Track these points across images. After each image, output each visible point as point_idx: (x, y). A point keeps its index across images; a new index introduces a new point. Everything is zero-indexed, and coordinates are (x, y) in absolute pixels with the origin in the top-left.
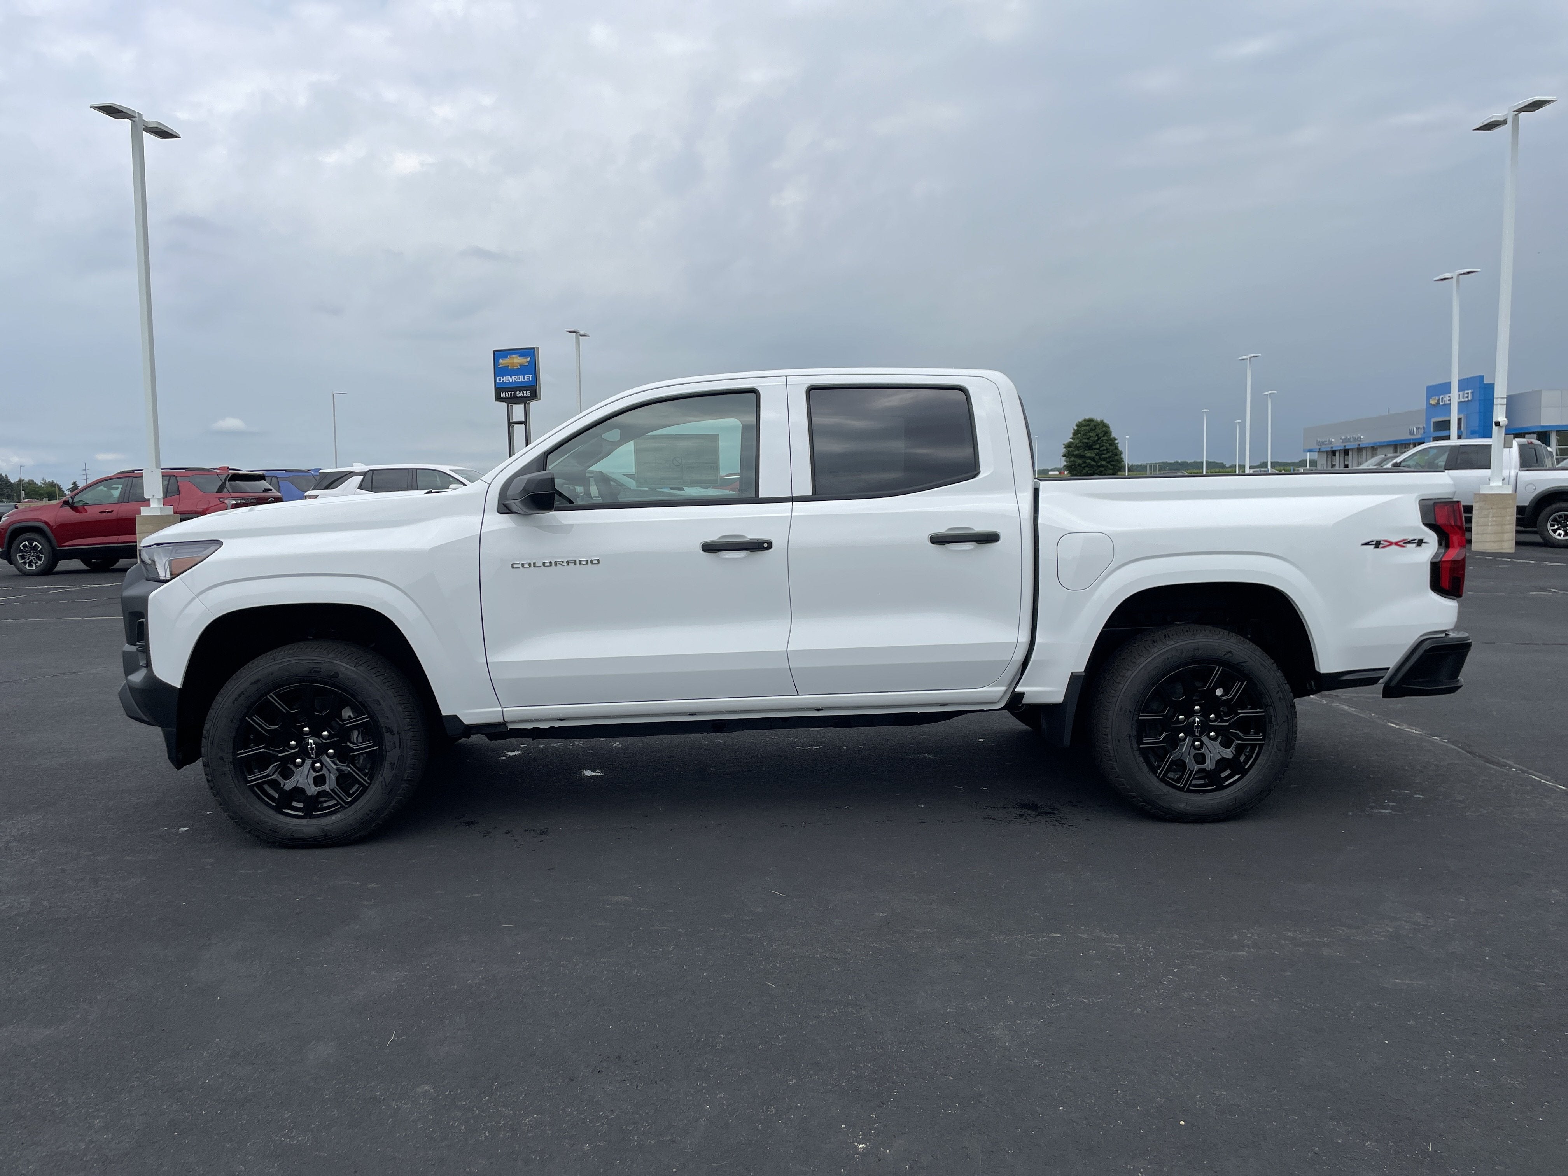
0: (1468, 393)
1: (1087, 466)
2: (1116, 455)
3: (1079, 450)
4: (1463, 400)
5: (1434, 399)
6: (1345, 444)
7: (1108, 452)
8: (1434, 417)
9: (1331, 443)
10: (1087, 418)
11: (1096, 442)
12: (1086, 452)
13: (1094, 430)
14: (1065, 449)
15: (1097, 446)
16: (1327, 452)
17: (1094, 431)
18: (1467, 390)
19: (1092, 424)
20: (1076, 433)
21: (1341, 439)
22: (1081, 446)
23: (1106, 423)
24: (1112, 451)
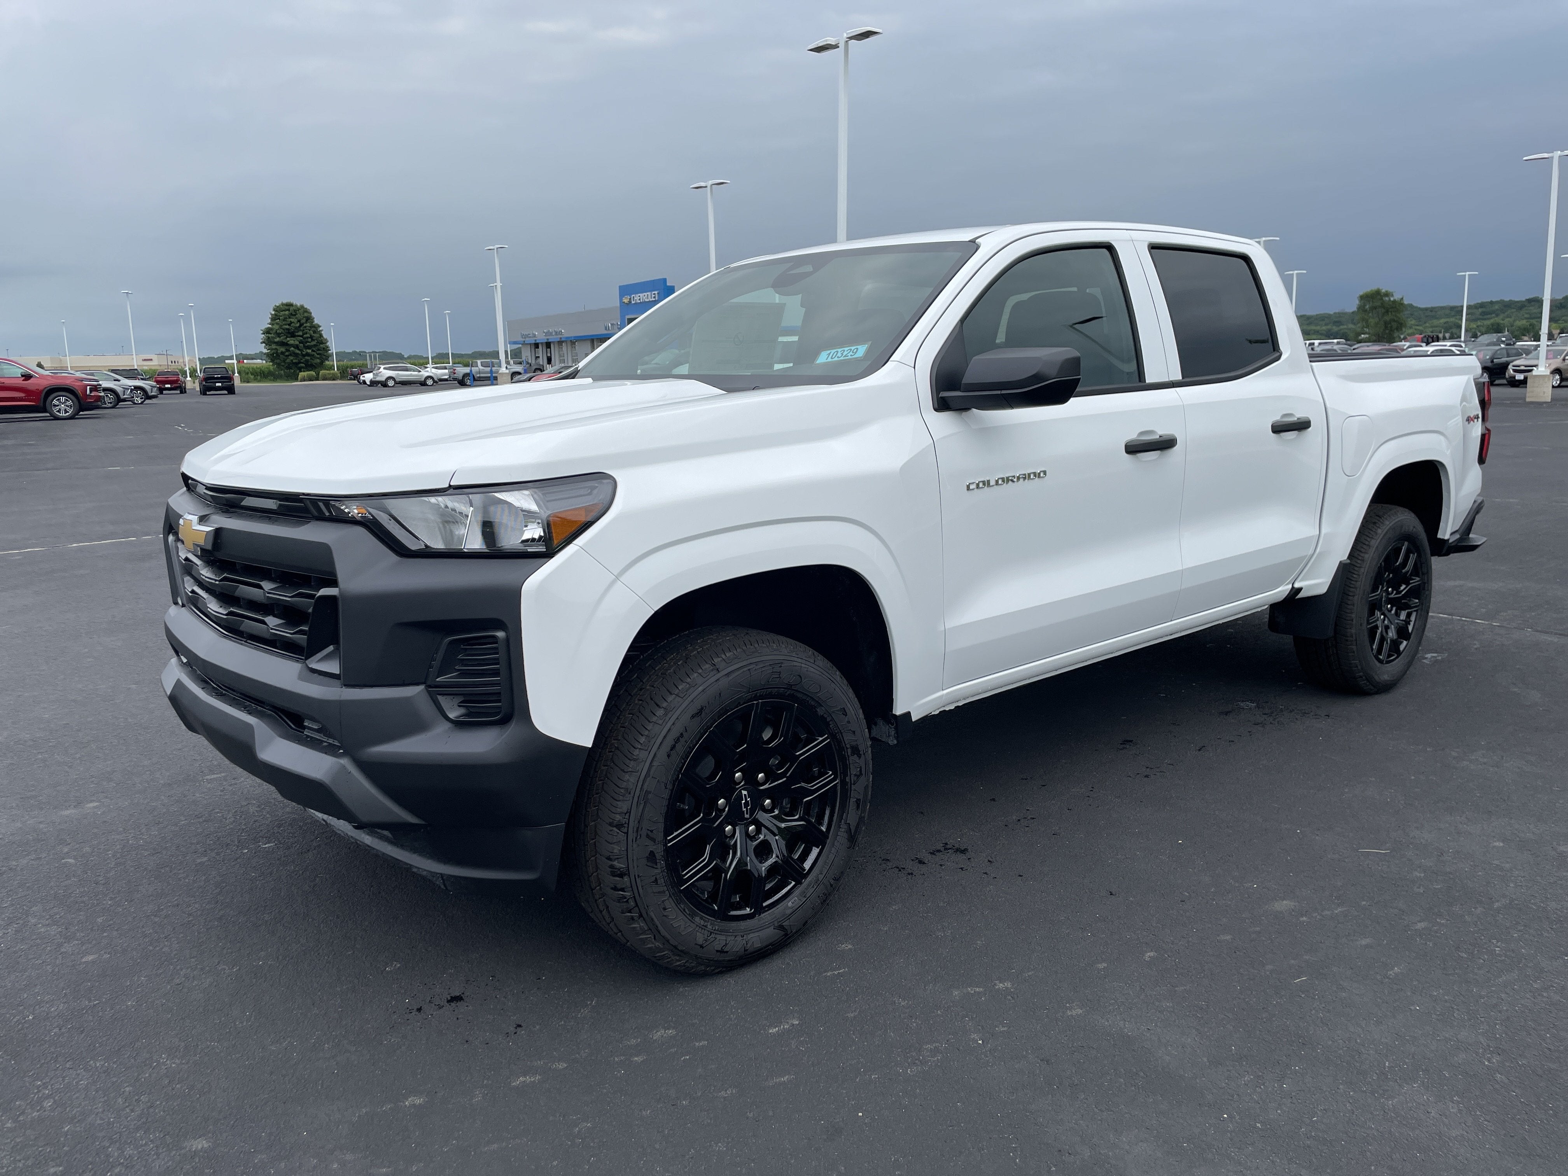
0: (654, 294)
1: (290, 355)
2: (322, 343)
3: (280, 337)
4: (651, 300)
5: (626, 298)
6: (548, 338)
7: (313, 340)
8: (628, 315)
9: (535, 336)
10: (285, 302)
11: (298, 329)
12: (288, 339)
13: (295, 315)
14: (263, 335)
15: (300, 333)
16: (530, 344)
17: (294, 317)
18: (654, 291)
19: (291, 308)
20: (274, 318)
21: (545, 332)
22: (282, 333)
23: (306, 309)
24: (316, 340)
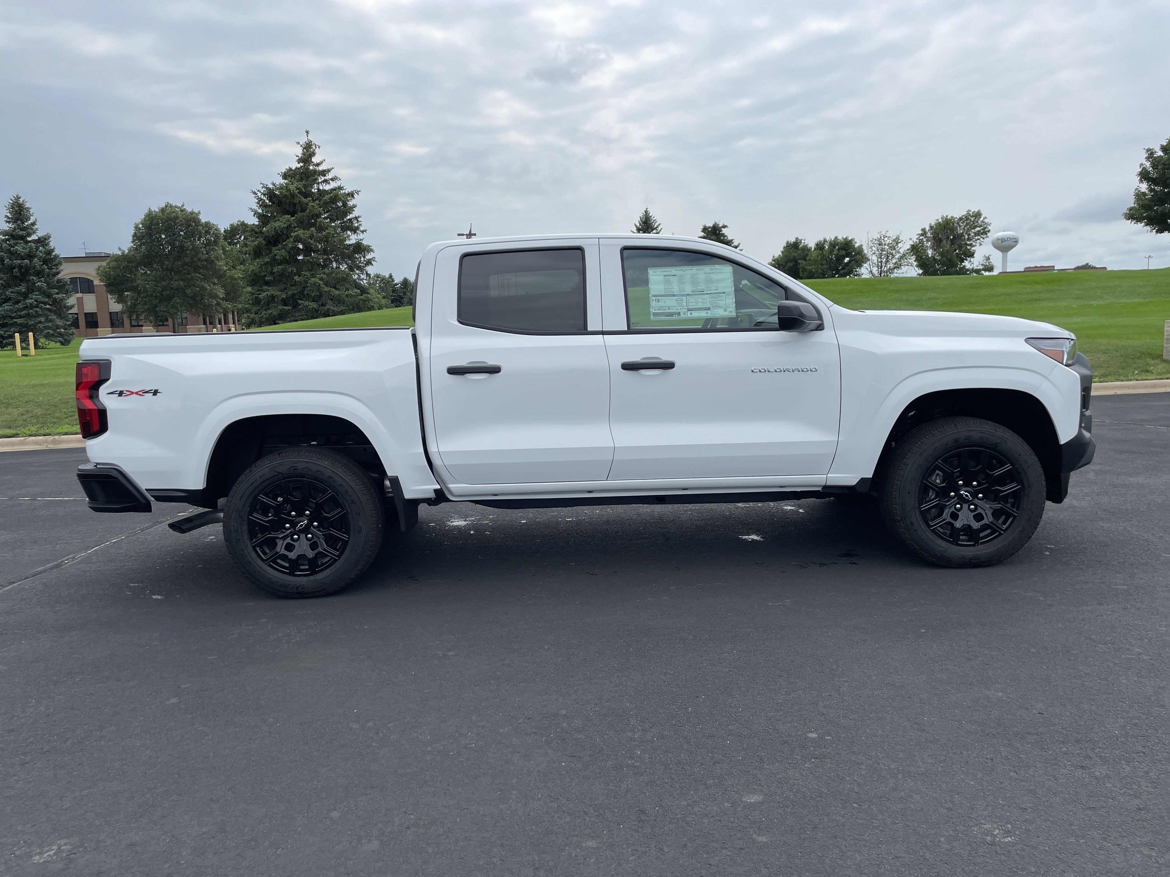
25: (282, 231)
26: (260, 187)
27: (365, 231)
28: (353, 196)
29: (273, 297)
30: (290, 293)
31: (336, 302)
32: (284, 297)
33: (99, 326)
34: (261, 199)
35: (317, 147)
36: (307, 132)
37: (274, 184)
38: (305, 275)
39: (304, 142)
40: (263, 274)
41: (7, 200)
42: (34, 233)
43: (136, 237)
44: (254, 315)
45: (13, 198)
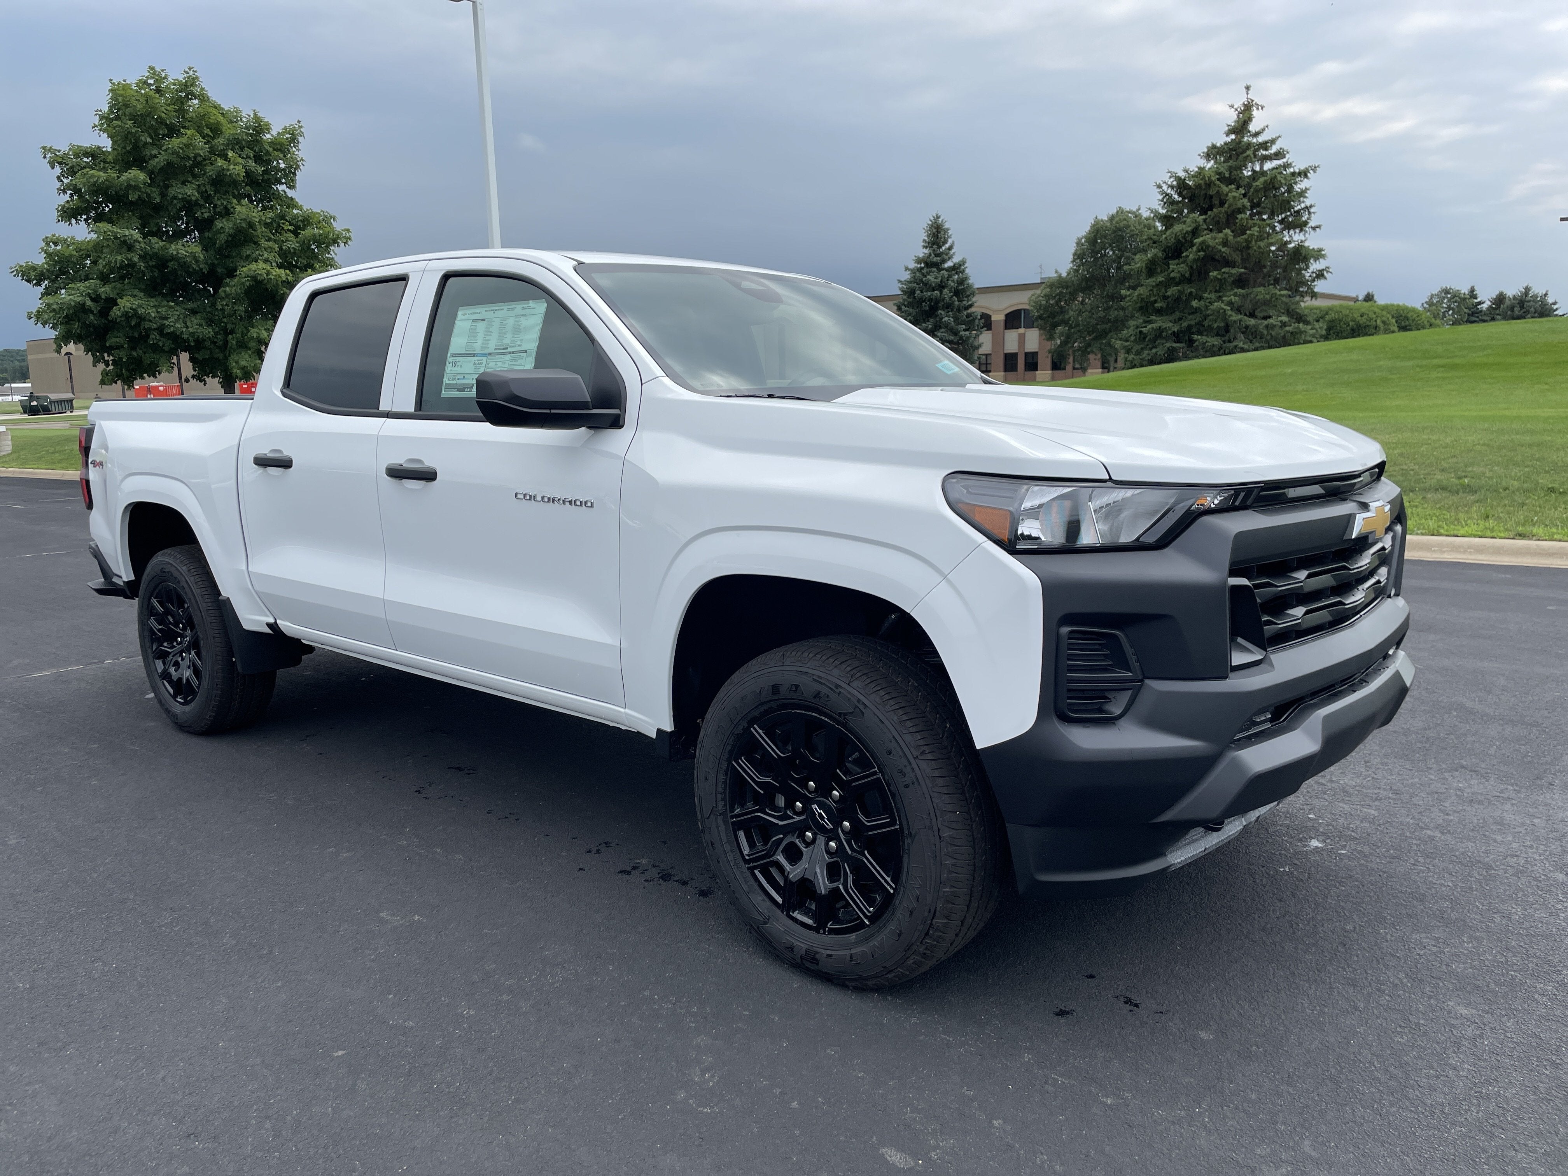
25: (1184, 238)
26: (1166, 177)
27: (1319, 227)
28: (1306, 176)
29: (1160, 330)
30: (1185, 324)
31: (1250, 337)
32: (1176, 330)
33: (1039, 368)
34: (1167, 195)
35: (1260, 108)
36: (1248, 88)
37: (1186, 171)
38: (1207, 298)
39: (1242, 103)
40: (1153, 299)
41: (925, 222)
42: (949, 258)
43: (1079, 256)
44: (1133, 356)
45: (932, 218)
